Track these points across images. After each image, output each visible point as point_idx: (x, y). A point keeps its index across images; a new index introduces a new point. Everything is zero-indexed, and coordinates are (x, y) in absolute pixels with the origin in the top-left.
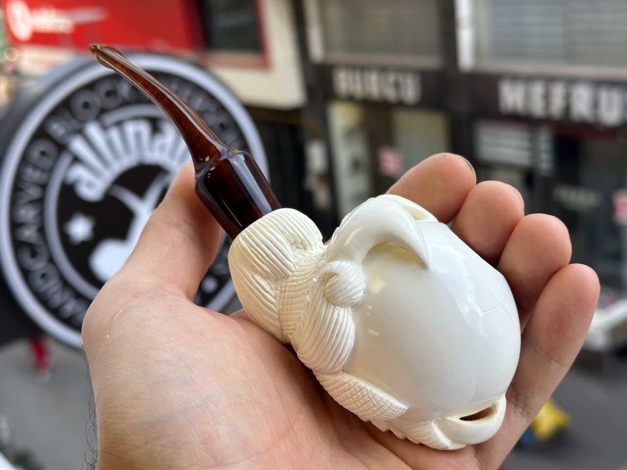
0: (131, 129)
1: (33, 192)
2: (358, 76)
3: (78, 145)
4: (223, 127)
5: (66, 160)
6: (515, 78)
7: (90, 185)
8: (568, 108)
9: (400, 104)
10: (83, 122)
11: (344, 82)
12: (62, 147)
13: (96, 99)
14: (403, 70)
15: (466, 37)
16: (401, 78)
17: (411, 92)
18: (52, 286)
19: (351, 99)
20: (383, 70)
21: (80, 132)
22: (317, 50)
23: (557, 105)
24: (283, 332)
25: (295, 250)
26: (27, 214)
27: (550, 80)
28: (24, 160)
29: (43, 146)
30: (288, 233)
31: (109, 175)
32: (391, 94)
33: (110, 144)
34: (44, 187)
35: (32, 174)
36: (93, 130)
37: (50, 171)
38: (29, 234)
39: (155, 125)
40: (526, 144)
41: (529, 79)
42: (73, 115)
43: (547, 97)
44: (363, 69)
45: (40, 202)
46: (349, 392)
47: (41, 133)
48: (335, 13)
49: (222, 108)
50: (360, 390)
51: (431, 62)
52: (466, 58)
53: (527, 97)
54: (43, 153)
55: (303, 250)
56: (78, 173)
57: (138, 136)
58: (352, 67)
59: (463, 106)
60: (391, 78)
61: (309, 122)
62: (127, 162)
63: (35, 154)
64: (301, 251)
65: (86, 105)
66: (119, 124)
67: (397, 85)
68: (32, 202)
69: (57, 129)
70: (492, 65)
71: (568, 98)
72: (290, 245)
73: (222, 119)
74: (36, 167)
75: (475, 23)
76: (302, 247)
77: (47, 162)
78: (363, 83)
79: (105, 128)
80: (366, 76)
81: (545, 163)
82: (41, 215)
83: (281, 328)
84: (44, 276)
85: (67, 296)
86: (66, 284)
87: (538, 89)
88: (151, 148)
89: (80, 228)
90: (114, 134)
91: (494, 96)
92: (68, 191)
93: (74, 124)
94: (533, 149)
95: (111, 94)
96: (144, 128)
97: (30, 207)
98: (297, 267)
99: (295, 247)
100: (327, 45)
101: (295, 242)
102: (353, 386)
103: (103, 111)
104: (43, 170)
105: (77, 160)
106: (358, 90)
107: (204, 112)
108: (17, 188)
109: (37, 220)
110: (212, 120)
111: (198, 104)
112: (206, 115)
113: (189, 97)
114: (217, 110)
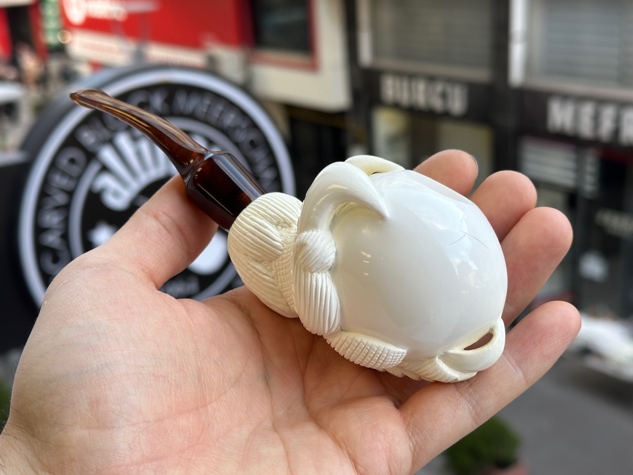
1: (60, 199)
2: (405, 84)
3: (107, 155)
4: (253, 144)
5: (94, 168)
6: (565, 97)
7: (116, 194)
8: (617, 132)
9: (446, 115)
10: (115, 132)
11: (391, 88)
12: (91, 156)
14: (451, 81)
15: (517, 52)
16: (449, 89)
17: (457, 103)
19: (396, 106)
20: (431, 79)
21: (110, 141)
22: (366, 55)
23: (606, 128)
24: (290, 308)
25: (281, 230)
26: (52, 219)
27: (601, 102)
28: (53, 166)
29: (73, 153)
30: (269, 216)
31: (136, 186)
32: (437, 104)
33: (139, 154)
34: (71, 194)
35: (59, 180)
36: (123, 140)
37: (78, 178)
38: (52, 239)
40: (571, 164)
41: (580, 99)
42: (104, 124)
43: (596, 119)
44: (411, 76)
45: (66, 208)
46: (349, 348)
47: (72, 141)
48: (387, 16)
49: (254, 125)
50: (358, 344)
51: (481, 75)
52: (517, 74)
53: (577, 117)
54: (72, 161)
55: (288, 228)
56: (106, 181)
58: (399, 74)
59: (510, 121)
60: (439, 88)
61: (353, 126)
62: (155, 173)
63: (64, 161)
64: (287, 230)
67: (444, 96)
68: (57, 208)
69: (88, 137)
70: (543, 83)
71: (618, 120)
72: (275, 226)
73: (253, 136)
74: (64, 174)
75: (528, 38)
76: (287, 226)
77: (75, 170)
78: (410, 90)
79: (135, 139)
80: (413, 84)
81: (589, 185)
82: (66, 221)
83: (287, 304)
87: (588, 110)
89: (104, 237)
90: (144, 146)
91: (544, 113)
92: (95, 199)
93: (105, 133)
94: (579, 170)
97: (55, 213)
98: (285, 245)
99: (280, 227)
100: (376, 50)
101: (279, 222)
102: (352, 342)
104: (71, 177)
105: (105, 169)
106: (404, 98)
107: (235, 128)
108: (44, 194)
109: (61, 226)
110: (243, 136)
111: (230, 119)
112: (237, 131)
113: (222, 113)
114: (248, 127)
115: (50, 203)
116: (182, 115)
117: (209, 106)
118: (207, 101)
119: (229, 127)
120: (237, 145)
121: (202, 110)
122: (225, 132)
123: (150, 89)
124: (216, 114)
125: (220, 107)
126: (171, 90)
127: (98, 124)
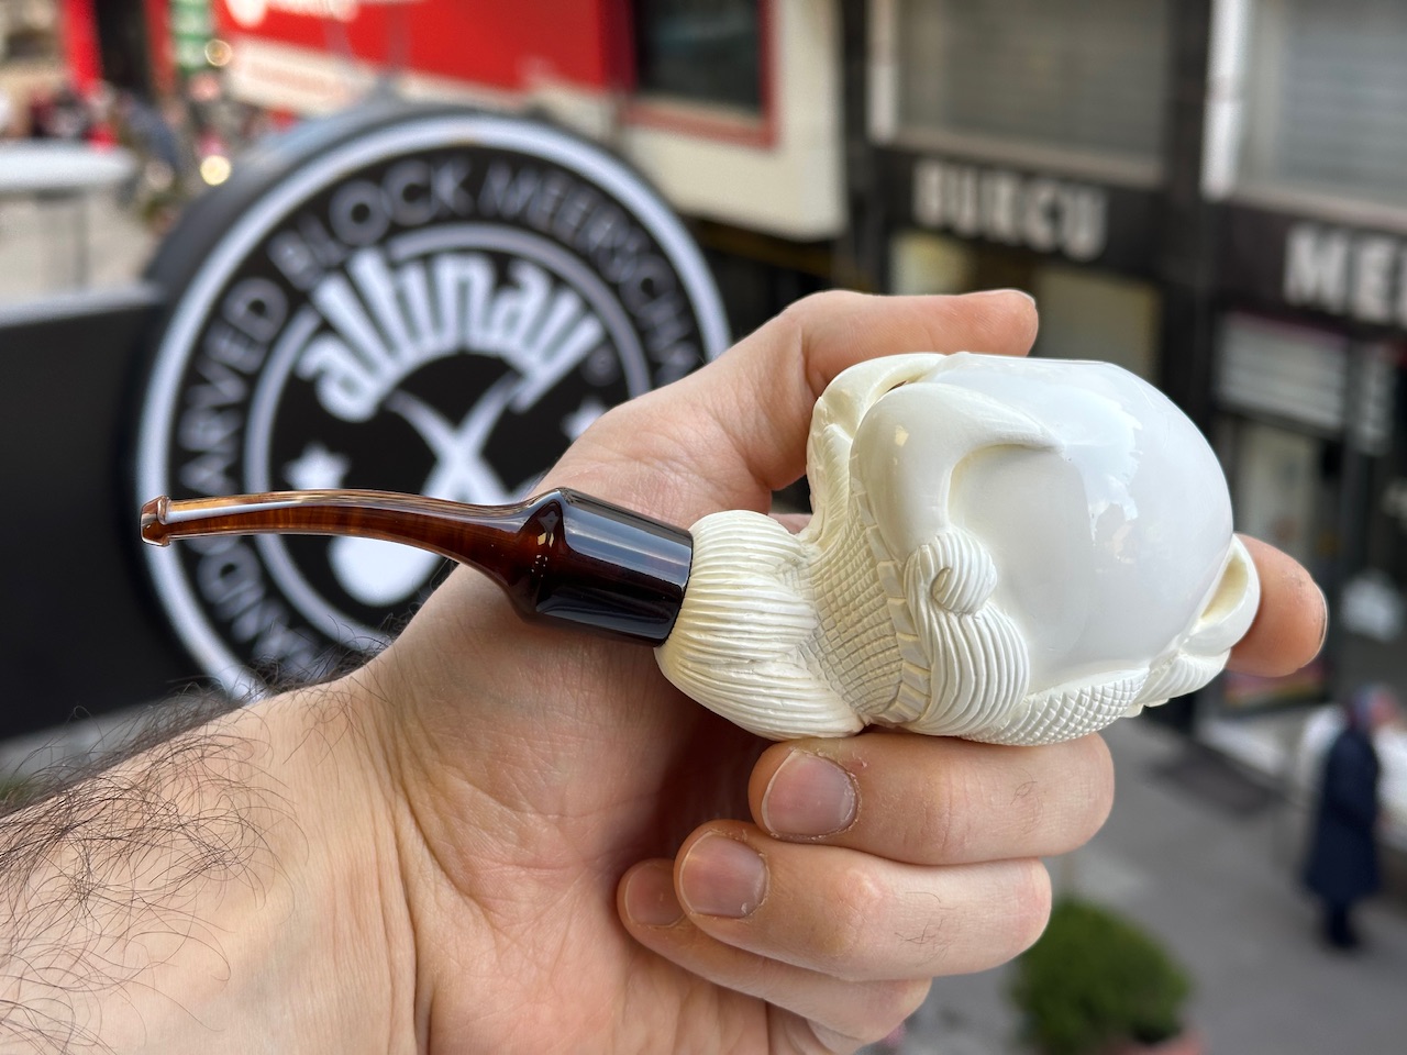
0: (449, 272)
1: (230, 389)
2: (968, 183)
3: (333, 298)
4: (649, 288)
5: (305, 325)
6: (1326, 227)
7: (349, 386)
9: (1057, 257)
10: (353, 248)
11: (935, 193)
12: (299, 299)
13: (384, 202)
14: (1070, 180)
15: (1223, 123)
16: (1066, 199)
17: (1084, 233)
18: (244, 594)
19: (946, 232)
20: (1027, 176)
21: (342, 270)
22: (883, 118)
26: (209, 433)
28: (217, 315)
29: (260, 290)
31: (392, 370)
32: (1039, 232)
33: (401, 299)
34: (251, 380)
35: (228, 349)
36: (368, 268)
37: (271, 346)
38: (208, 476)
39: (504, 272)
41: (1360, 233)
42: (331, 232)
43: (1395, 277)
44: (984, 168)
45: (241, 411)
47: (258, 263)
48: (935, 33)
49: (654, 248)
51: (1140, 170)
52: (1219, 172)
53: (1351, 271)
54: (258, 308)
56: (327, 356)
57: (463, 289)
58: (955, 161)
59: (1199, 277)
60: (1044, 194)
62: (433, 344)
63: (239, 308)
65: (361, 213)
66: (427, 260)
67: (1054, 214)
68: (221, 409)
69: (294, 258)
70: (1277, 193)
73: (650, 270)
74: (239, 334)
75: (1249, 92)
77: (263, 328)
78: (979, 202)
79: (394, 266)
80: (987, 186)
81: (1372, 428)
82: (240, 437)
84: (228, 570)
85: (272, 615)
86: (272, 591)
87: (1376, 256)
88: (487, 322)
89: (318, 476)
90: (414, 280)
91: (1276, 261)
92: (302, 393)
93: (333, 253)
94: (1350, 393)
95: (415, 193)
96: (479, 275)
97: (216, 419)
100: (907, 109)
103: (396, 230)
104: (250, 341)
105: (327, 328)
106: (966, 218)
107: (613, 252)
108: (194, 377)
109: (228, 449)
110: (628, 272)
111: (602, 232)
112: (617, 261)
113: (586, 216)
114: (640, 253)
115: (207, 397)
116: (498, 219)
117: (560, 201)
118: (554, 189)
119: (599, 248)
120: (615, 288)
121: (542, 209)
122: (591, 260)
123: (432, 157)
124: (572, 217)
125: (581, 204)
126: (478, 161)
127: (316, 230)
